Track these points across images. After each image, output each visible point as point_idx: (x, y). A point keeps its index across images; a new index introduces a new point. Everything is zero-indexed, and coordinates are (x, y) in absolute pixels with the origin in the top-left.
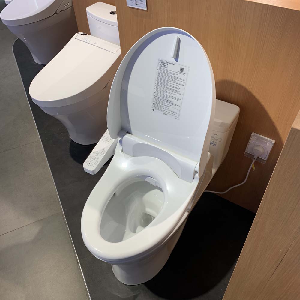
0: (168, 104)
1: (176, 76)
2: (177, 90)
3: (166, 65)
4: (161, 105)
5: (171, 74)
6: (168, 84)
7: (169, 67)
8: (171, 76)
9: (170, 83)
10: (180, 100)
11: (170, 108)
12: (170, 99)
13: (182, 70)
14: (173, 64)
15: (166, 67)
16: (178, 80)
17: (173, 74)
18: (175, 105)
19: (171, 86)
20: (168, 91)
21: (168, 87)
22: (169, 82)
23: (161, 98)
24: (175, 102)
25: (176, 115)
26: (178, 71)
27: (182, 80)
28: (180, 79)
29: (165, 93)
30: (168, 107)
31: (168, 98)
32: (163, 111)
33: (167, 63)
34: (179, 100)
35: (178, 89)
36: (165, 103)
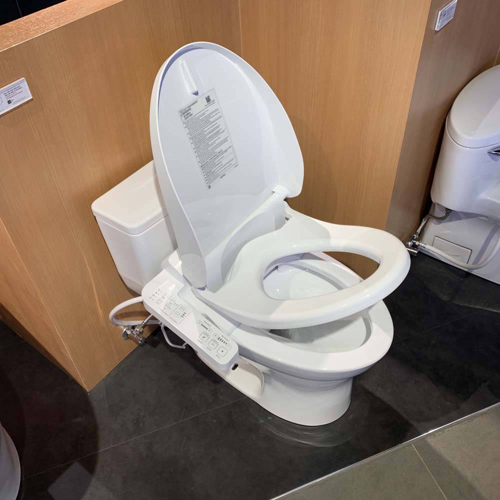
0: (218, 159)
1: (207, 113)
2: (217, 130)
3: (190, 111)
4: (213, 170)
5: (201, 118)
6: (206, 133)
7: (194, 110)
8: (202, 120)
9: (207, 130)
10: (227, 139)
11: (224, 162)
12: (217, 150)
13: (208, 99)
14: (196, 102)
15: (191, 115)
16: (212, 116)
17: (203, 114)
18: (226, 151)
19: (210, 132)
20: (210, 143)
21: (207, 137)
22: (205, 130)
23: (209, 162)
24: (224, 147)
25: (233, 162)
26: (206, 106)
27: (216, 111)
28: (212, 113)
29: (209, 149)
30: (221, 164)
31: (215, 151)
32: (219, 175)
33: (189, 108)
34: (225, 140)
35: (218, 127)
36: (216, 161)
